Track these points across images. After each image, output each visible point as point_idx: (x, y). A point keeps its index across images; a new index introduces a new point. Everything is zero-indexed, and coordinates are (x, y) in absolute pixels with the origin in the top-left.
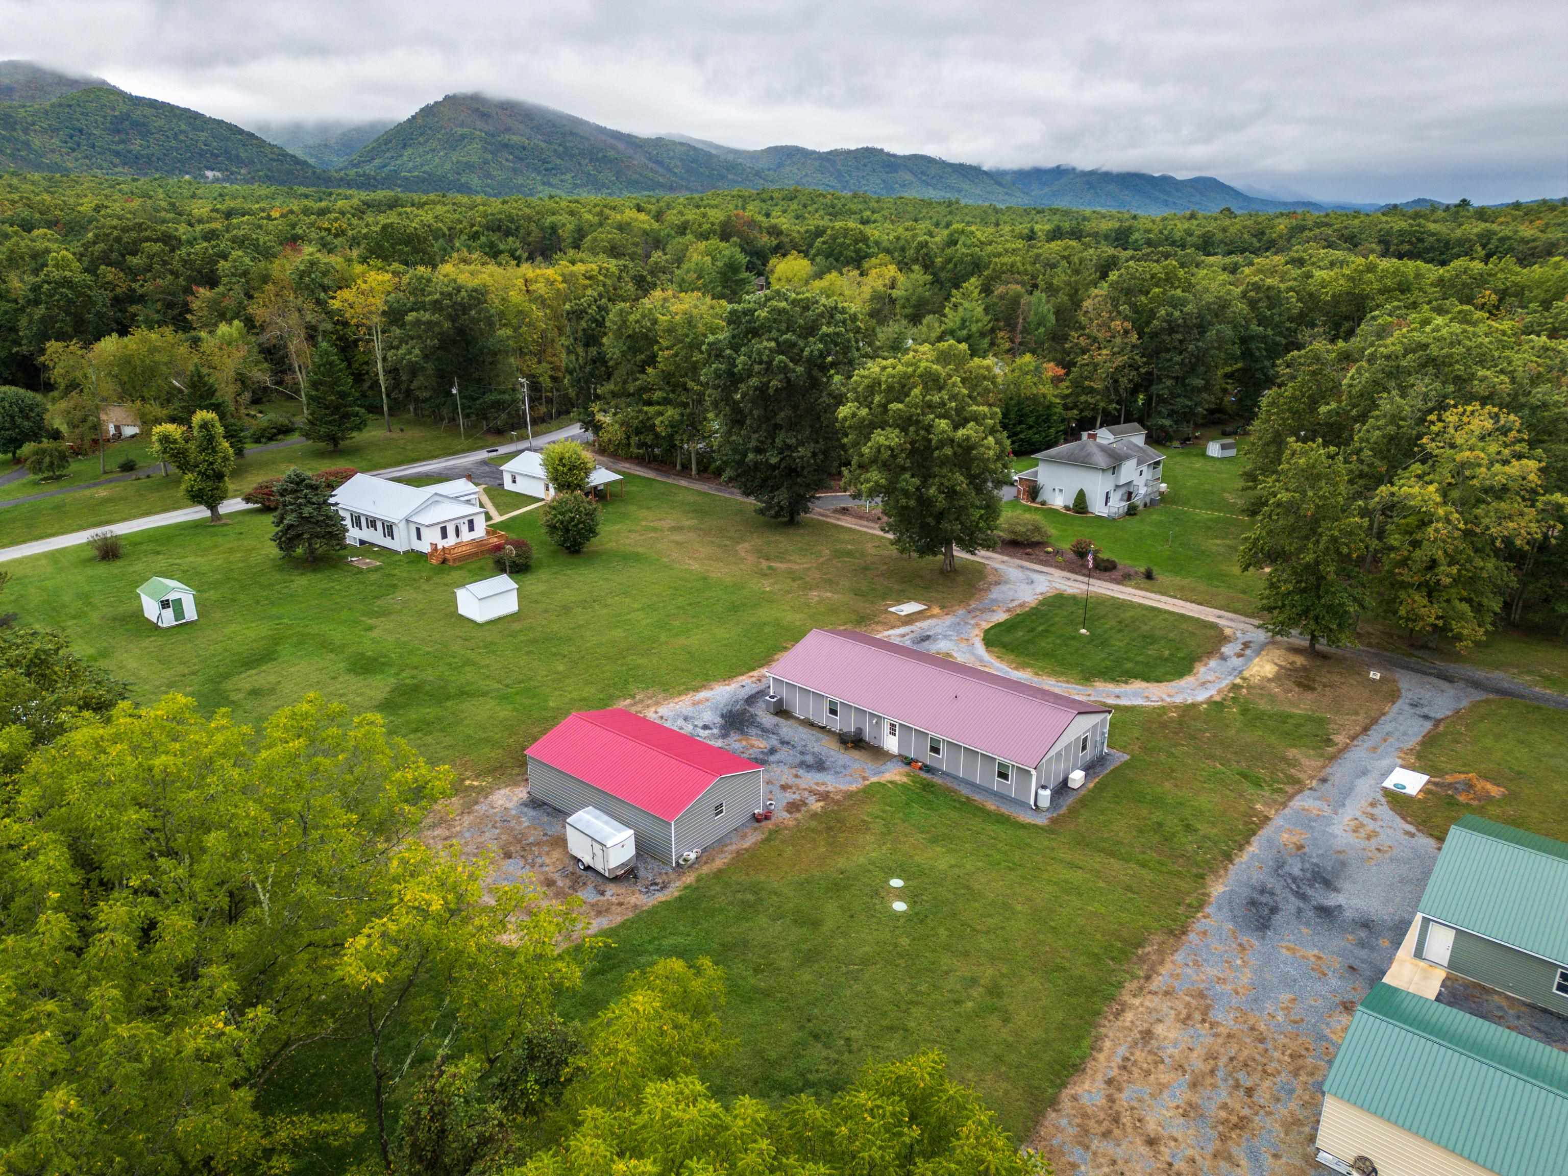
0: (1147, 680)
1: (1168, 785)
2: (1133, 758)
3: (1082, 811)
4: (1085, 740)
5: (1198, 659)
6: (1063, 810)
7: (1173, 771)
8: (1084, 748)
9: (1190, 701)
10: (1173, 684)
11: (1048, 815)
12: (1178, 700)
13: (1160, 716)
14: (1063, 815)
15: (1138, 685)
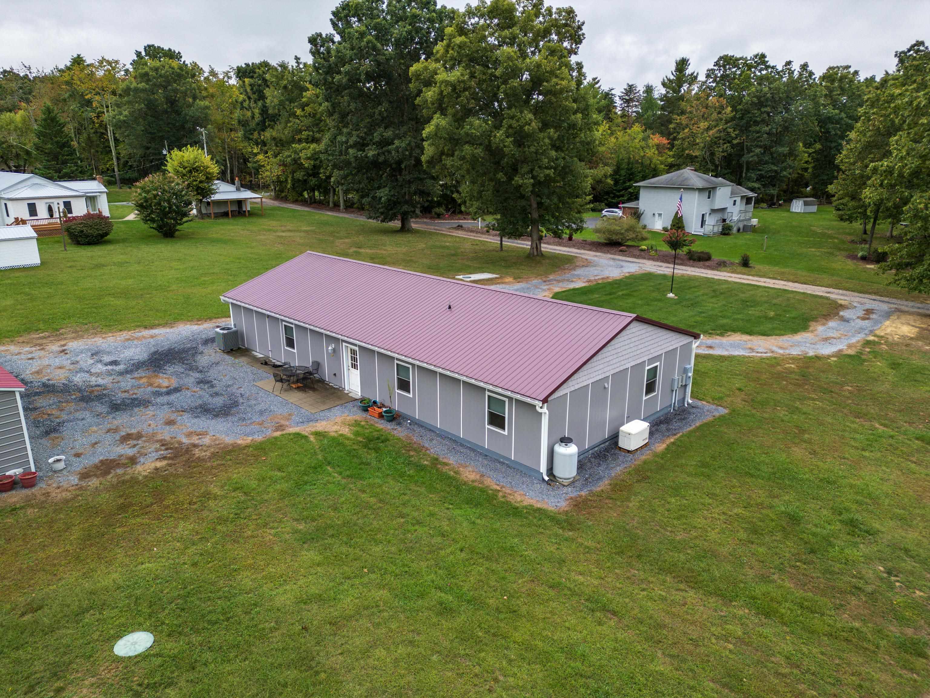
0: (750, 333)
1: (798, 452)
2: (733, 412)
3: (637, 487)
4: (653, 372)
5: (815, 319)
6: (603, 485)
7: (804, 431)
8: (650, 388)
9: (811, 353)
10: (785, 338)
11: (572, 493)
12: (795, 352)
13: (772, 366)
14: (599, 495)
15: (737, 338)
